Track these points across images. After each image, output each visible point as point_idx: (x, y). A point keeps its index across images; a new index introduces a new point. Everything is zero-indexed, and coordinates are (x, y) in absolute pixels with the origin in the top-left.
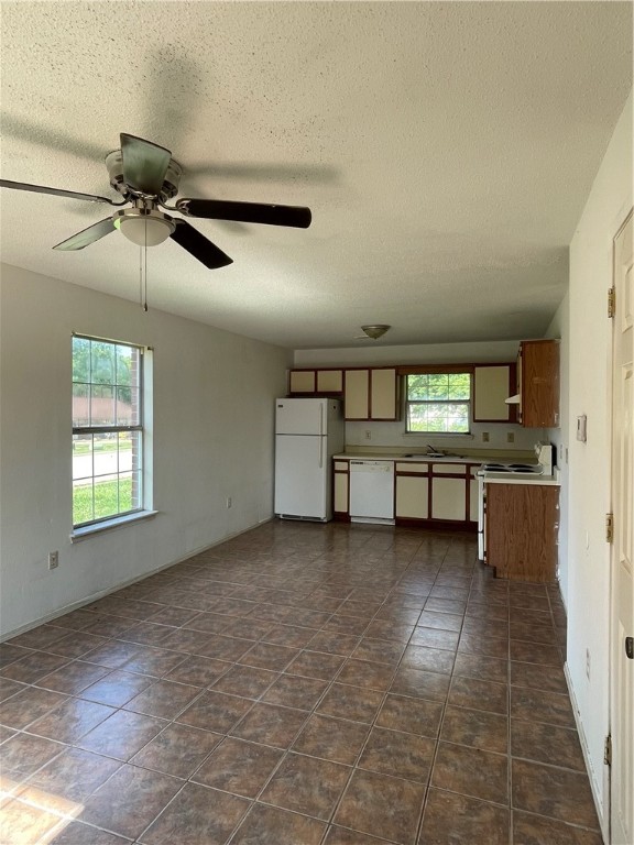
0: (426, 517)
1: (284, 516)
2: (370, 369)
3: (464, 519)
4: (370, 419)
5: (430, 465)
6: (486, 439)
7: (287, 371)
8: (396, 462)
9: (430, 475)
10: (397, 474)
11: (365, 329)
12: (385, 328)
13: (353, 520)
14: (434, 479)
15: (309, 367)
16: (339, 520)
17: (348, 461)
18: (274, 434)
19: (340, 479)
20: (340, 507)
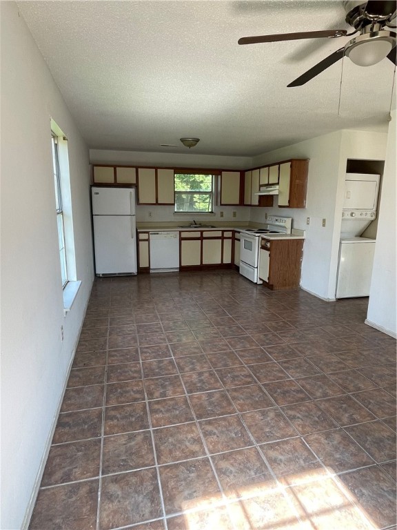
0: (199, 264)
1: (103, 275)
2: (156, 168)
3: (220, 262)
4: (157, 204)
5: (202, 232)
6: (222, 216)
7: (90, 166)
8: (180, 232)
9: (202, 238)
10: (181, 239)
11: (182, 140)
12: (197, 140)
13: (151, 271)
14: (204, 240)
15: (109, 163)
16: (143, 272)
17: (147, 232)
18: (92, 215)
19: (143, 245)
20: (144, 264)
